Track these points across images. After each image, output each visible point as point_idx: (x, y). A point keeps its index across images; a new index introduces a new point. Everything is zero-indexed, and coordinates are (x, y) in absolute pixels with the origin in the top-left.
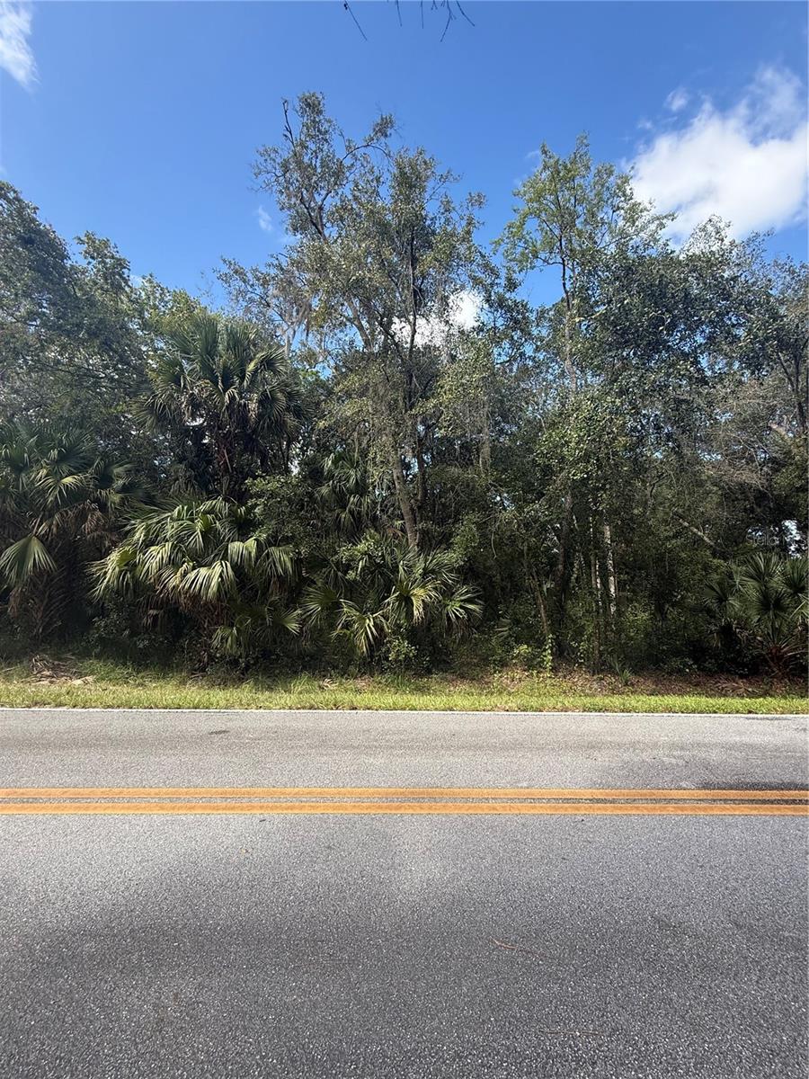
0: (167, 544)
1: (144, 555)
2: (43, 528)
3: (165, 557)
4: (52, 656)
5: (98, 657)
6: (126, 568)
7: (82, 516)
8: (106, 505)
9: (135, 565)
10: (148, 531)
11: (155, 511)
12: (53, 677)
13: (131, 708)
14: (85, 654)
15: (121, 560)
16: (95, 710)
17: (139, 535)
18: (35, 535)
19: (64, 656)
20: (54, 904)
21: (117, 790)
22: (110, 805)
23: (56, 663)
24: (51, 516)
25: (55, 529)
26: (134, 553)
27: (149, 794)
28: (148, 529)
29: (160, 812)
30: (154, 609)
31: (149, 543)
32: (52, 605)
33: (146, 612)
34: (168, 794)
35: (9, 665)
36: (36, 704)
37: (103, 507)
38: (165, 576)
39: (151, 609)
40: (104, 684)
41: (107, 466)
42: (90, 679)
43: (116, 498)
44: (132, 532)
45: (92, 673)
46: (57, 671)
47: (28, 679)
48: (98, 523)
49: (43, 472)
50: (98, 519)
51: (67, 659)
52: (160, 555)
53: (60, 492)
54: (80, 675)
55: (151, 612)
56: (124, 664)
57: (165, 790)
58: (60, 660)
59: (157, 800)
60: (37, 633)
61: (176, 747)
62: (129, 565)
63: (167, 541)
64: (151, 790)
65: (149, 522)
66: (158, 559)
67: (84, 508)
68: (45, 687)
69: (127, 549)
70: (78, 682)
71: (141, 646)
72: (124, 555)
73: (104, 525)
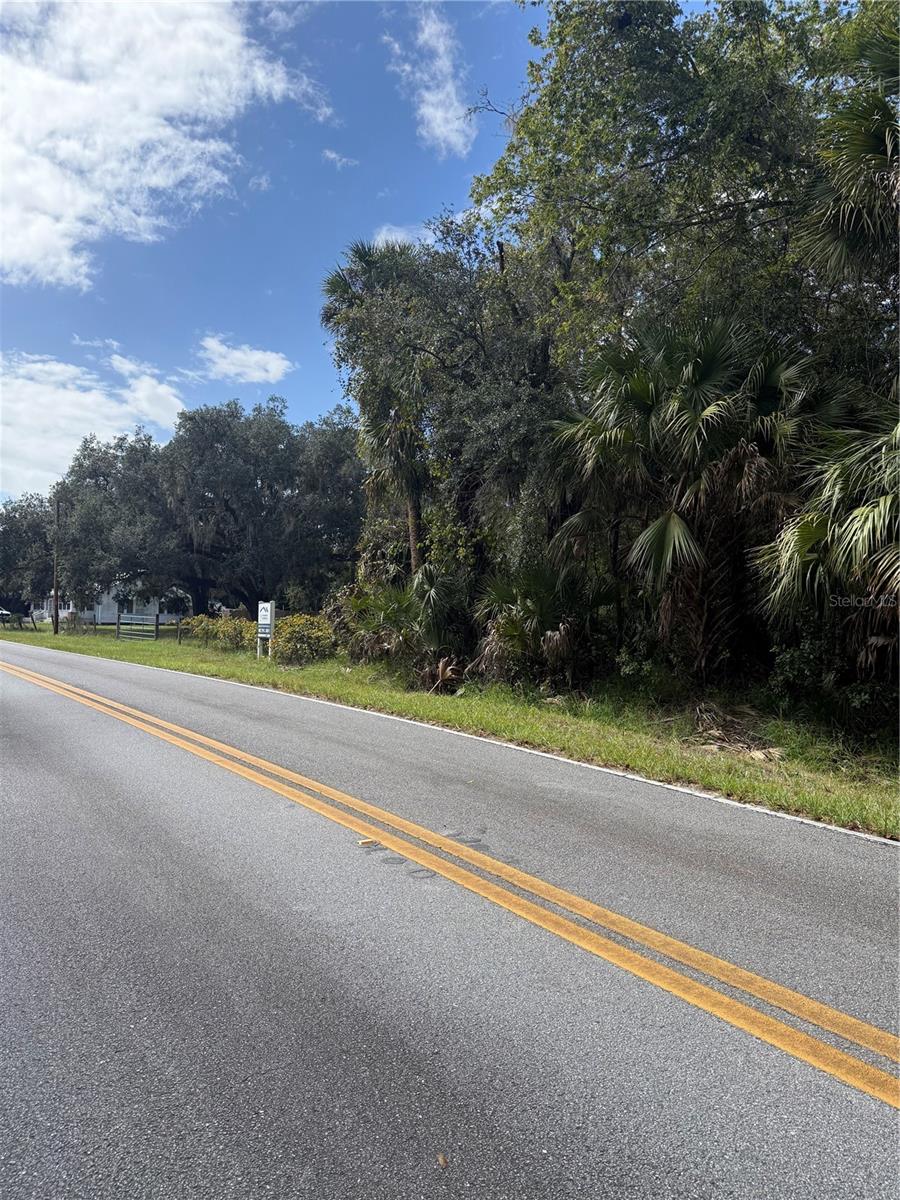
0: (882, 499)
1: (841, 526)
2: (687, 500)
3: (879, 525)
4: (723, 706)
5: (786, 716)
6: (815, 555)
7: (736, 469)
8: (773, 441)
9: (827, 549)
10: (846, 481)
11: (855, 438)
12: (724, 740)
13: (818, 820)
14: (768, 709)
15: (802, 540)
16: (759, 809)
17: (832, 492)
18: (676, 511)
19: (738, 709)
20: (588, 1149)
21: (745, 973)
22: (726, 1000)
23: (729, 718)
24: (698, 477)
25: (703, 498)
26: (823, 524)
27: (798, 1008)
28: (845, 475)
29: (811, 1060)
30: (877, 635)
31: (850, 502)
32: (715, 624)
33: (864, 641)
34: (834, 1024)
35: (668, 713)
36: (678, 779)
37: (767, 446)
38: (883, 565)
39: (872, 635)
40: (796, 766)
41: (771, 369)
42: (776, 752)
43: (789, 427)
44: (819, 487)
45: (778, 743)
46: (730, 732)
47: (691, 739)
48: (758, 477)
49: (674, 405)
50: (760, 471)
51: (742, 715)
52: (869, 524)
53: (699, 434)
54: (763, 745)
55: (873, 640)
56: (829, 735)
57: (832, 1013)
58: (734, 713)
59: (811, 1027)
60: (699, 667)
61: (880, 924)
62: (817, 548)
63: (884, 493)
64: (806, 1000)
65: (848, 461)
66: (866, 532)
67: (737, 453)
68: (711, 754)
69: (808, 518)
70: (758, 755)
71: (856, 703)
72: (805, 529)
73: (771, 481)
